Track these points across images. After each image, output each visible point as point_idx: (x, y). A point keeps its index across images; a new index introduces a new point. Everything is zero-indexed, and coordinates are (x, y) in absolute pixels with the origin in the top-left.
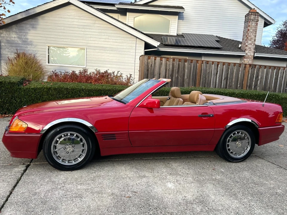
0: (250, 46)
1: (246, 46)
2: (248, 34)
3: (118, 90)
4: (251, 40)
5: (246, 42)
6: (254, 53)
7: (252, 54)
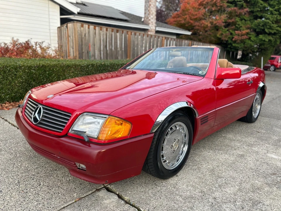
0: (152, 20)
1: (150, 20)
2: (150, 9)
3: (66, 65)
4: (152, 15)
5: (149, 16)
6: (156, 27)
7: (154, 28)
